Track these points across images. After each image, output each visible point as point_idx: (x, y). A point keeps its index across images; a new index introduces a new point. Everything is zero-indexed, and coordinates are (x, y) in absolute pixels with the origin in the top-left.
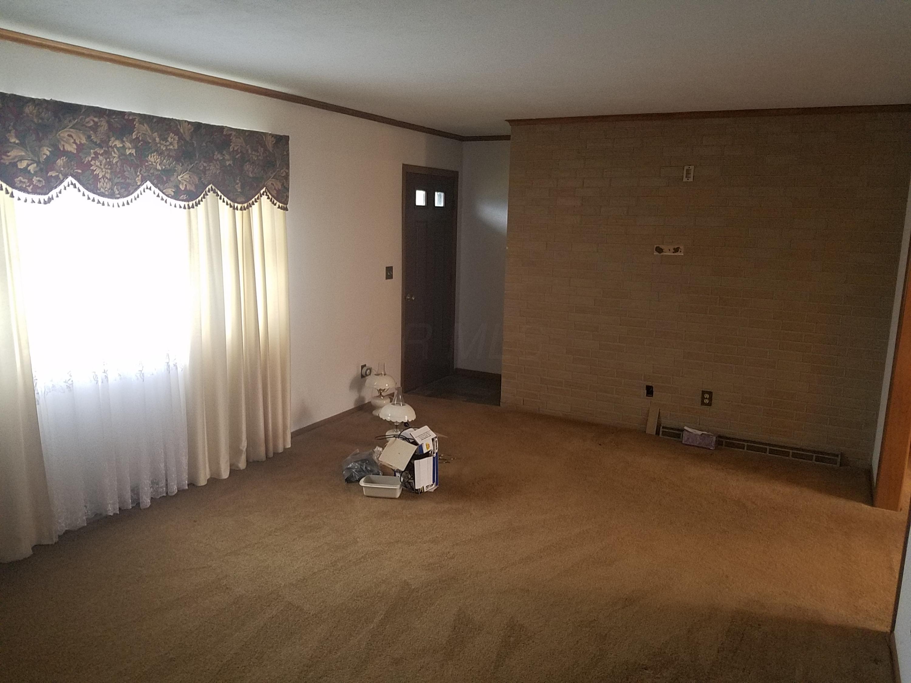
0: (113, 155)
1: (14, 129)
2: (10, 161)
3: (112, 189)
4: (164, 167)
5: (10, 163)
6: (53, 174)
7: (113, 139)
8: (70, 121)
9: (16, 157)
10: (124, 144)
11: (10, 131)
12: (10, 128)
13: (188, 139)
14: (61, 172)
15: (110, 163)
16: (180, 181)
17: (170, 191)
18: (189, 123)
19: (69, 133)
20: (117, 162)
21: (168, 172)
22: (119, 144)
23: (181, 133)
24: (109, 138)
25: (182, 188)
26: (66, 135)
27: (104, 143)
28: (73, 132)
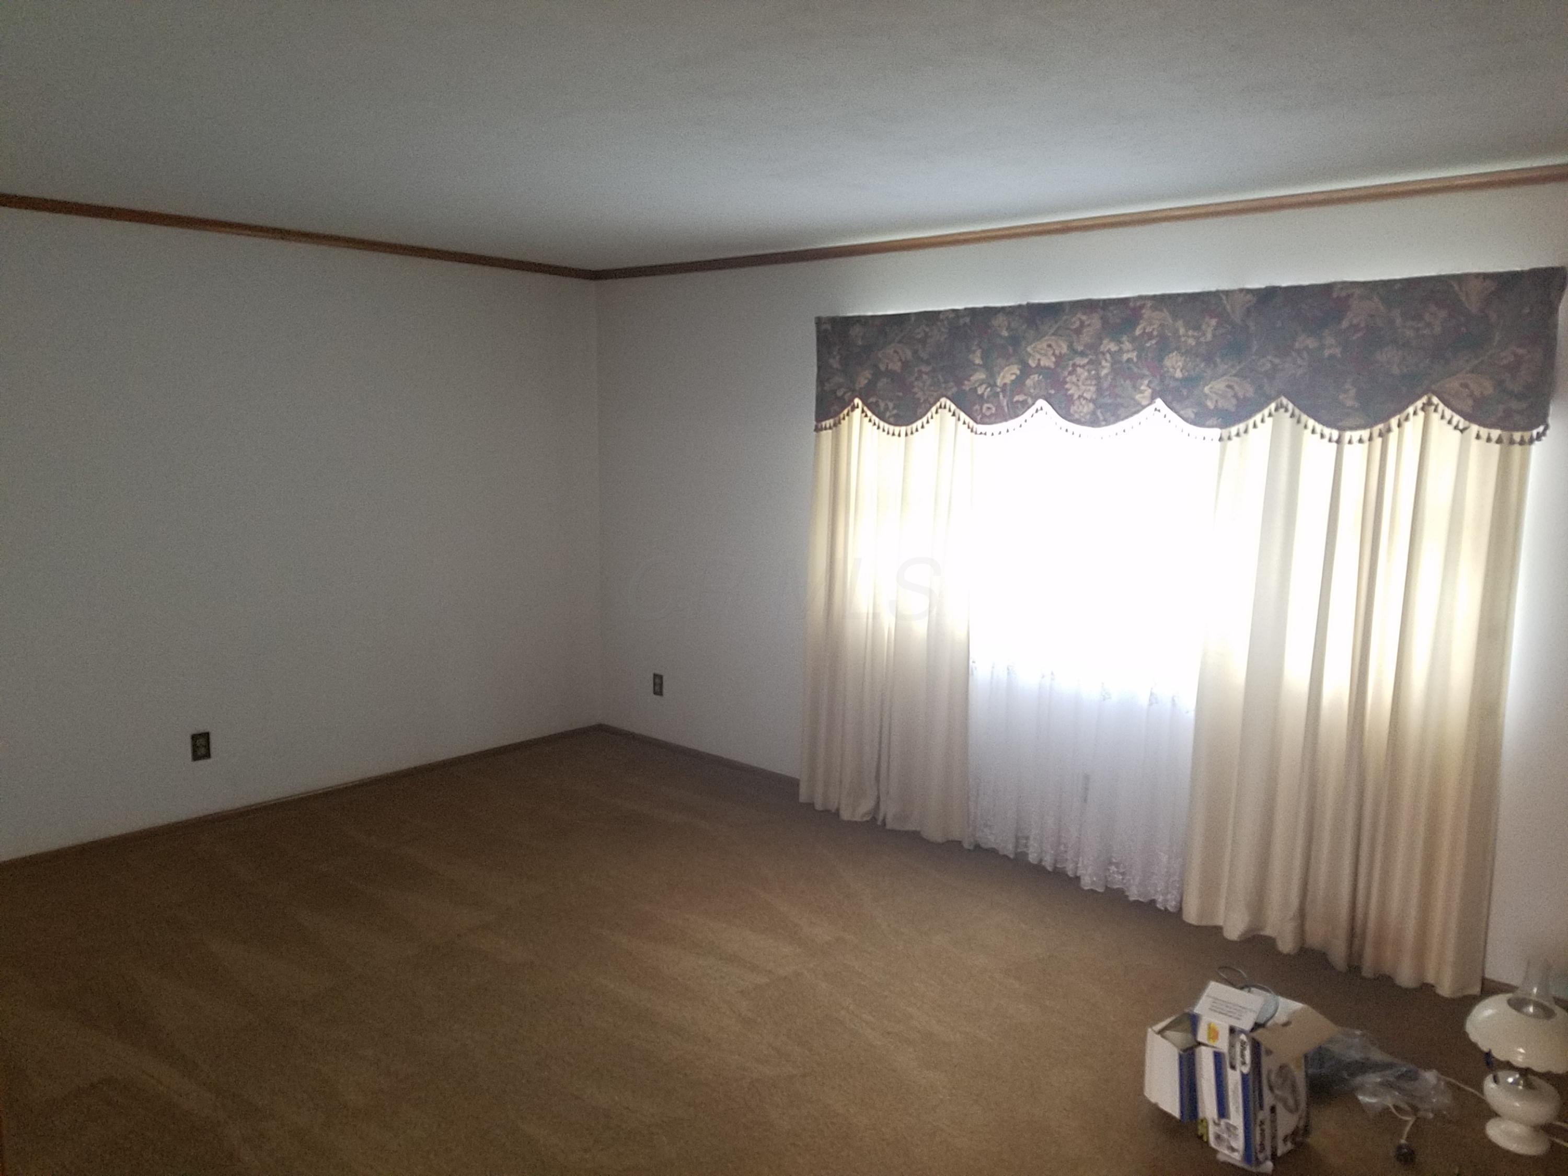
0: (1104, 363)
1: (980, 348)
2: (971, 387)
3: (1094, 413)
4: (1186, 374)
5: (970, 389)
6: (1020, 398)
7: (1105, 342)
8: (1050, 327)
9: (976, 381)
10: (1121, 345)
11: (974, 352)
12: (974, 348)
13: (1238, 320)
14: (1030, 395)
15: (1098, 378)
16: (1206, 396)
17: (1190, 413)
18: (1249, 291)
19: (1049, 342)
20: (1107, 375)
21: (1191, 381)
22: (1113, 347)
23: (1228, 313)
24: (1101, 339)
25: (1210, 405)
26: (1044, 345)
27: (1094, 347)
28: (1051, 340)
